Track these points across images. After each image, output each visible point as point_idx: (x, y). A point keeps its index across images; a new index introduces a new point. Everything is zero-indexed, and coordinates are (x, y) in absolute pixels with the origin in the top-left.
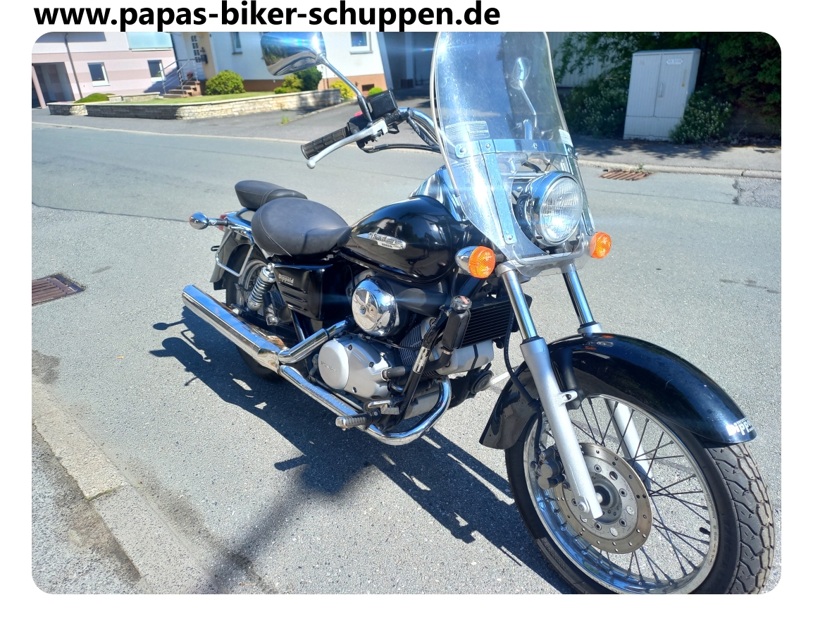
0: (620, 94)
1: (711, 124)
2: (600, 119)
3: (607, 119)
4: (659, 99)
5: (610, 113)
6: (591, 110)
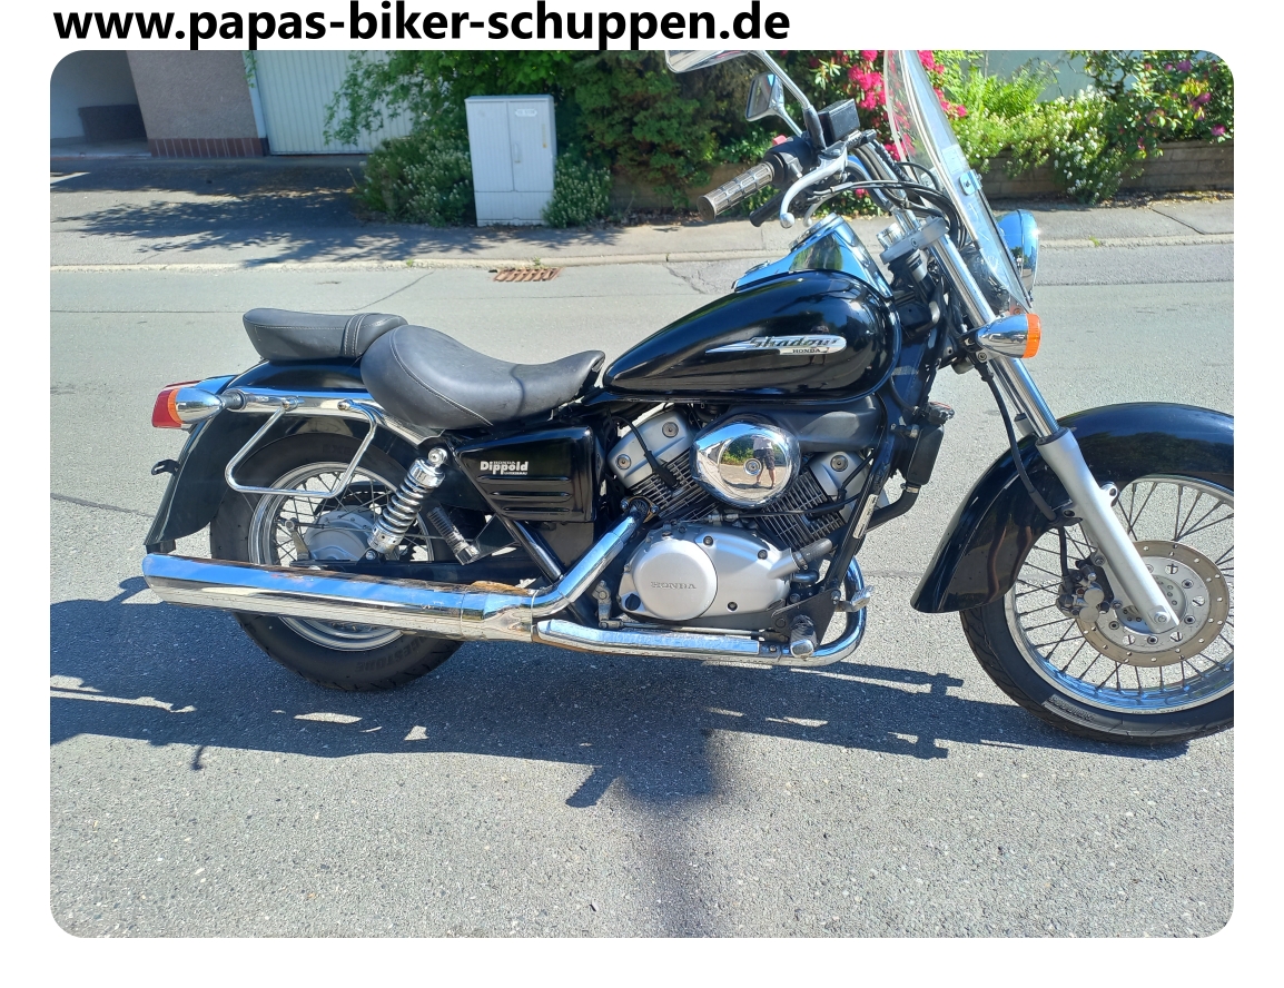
0: (457, 160)
1: (592, 197)
2: (438, 198)
3: (448, 197)
4: (517, 166)
5: (451, 189)
6: (421, 185)
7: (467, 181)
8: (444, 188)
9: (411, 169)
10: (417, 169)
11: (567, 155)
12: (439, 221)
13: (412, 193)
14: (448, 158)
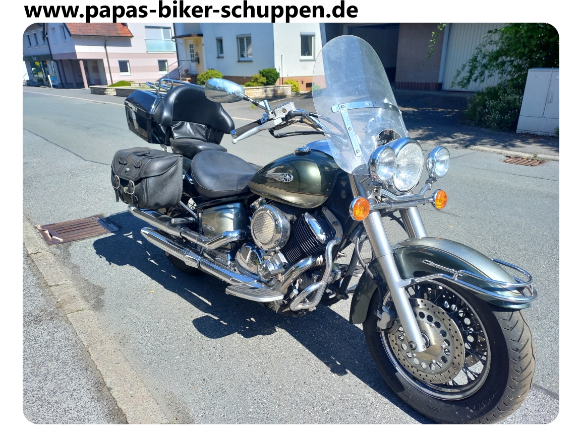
0: (515, 99)
2: (498, 117)
3: (504, 117)
4: (548, 104)
5: (507, 113)
6: (492, 110)
7: (517, 110)
9: (489, 102)
10: (492, 102)
12: (496, 128)
13: (487, 113)
14: (511, 98)
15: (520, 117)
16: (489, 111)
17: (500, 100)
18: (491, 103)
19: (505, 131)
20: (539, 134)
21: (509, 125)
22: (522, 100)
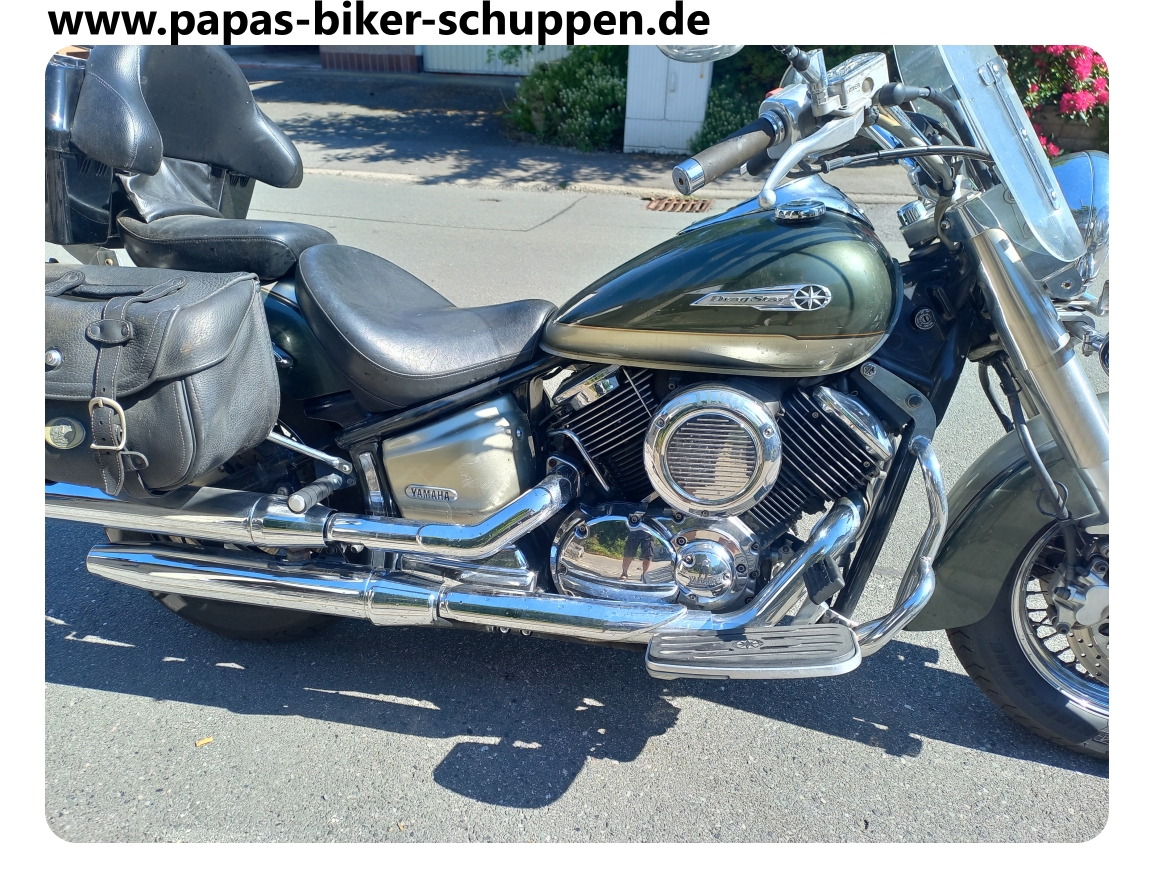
0: (613, 87)
2: (589, 123)
3: (599, 122)
4: (670, 95)
5: (603, 114)
6: (575, 109)
7: (619, 108)
8: (596, 113)
9: (567, 94)
10: (573, 93)
11: (723, 86)
12: (587, 145)
13: (564, 117)
14: (604, 83)
15: (627, 121)
16: (569, 111)
17: (586, 87)
18: (569, 95)
19: (603, 150)
20: (662, 153)
21: (608, 138)
22: (625, 87)
